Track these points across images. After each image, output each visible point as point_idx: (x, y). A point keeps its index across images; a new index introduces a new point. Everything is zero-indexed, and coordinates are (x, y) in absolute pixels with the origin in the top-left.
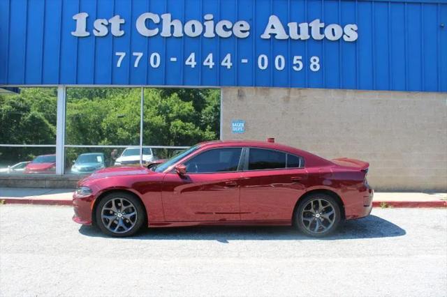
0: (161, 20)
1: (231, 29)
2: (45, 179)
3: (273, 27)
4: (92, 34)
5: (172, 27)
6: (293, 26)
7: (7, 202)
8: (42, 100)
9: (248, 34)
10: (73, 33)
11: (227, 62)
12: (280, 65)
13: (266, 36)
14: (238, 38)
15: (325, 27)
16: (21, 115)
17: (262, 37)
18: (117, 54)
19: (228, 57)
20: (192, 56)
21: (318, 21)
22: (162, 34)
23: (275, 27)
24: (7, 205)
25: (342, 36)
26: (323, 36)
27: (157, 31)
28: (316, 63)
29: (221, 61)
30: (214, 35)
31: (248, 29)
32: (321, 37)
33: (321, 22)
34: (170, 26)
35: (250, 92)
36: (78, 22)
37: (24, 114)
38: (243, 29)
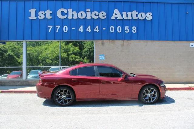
0: (68, 11)
1: (98, 15)
2: (18, 82)
3: (116, 14)
4: (38, 18)
5: (73, 14)
6: (124, 14)
7: (2, 92)
8: (13, 47)
9: (105, 17)
10: (29, 18)
11: (97, 29)
12: (119, 31)
13: (113, 18)
14: (101, 19)
15: (138, 14)
16: (3, 54)
17: (112, 18)
18: (49, 26)
19: (97, 27)
20: (82, 27)
21: (135, 11)
22: (68, 18)
23: (117, 14)
24: (2, 93)
25: (146, 18)
26: (137, 18)
27: (66, 16)
28: (135, 29)
29: (94, 29)
30: (91, 18)
31: (105, 15)
32: (136, 18)
33: (136, 12)
34: (72, 14)
35: (107, 42)
36: (31, 13)
37: (5, 53)
38: (103, 15)
